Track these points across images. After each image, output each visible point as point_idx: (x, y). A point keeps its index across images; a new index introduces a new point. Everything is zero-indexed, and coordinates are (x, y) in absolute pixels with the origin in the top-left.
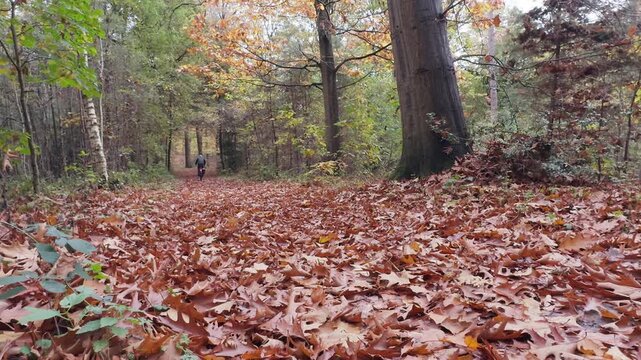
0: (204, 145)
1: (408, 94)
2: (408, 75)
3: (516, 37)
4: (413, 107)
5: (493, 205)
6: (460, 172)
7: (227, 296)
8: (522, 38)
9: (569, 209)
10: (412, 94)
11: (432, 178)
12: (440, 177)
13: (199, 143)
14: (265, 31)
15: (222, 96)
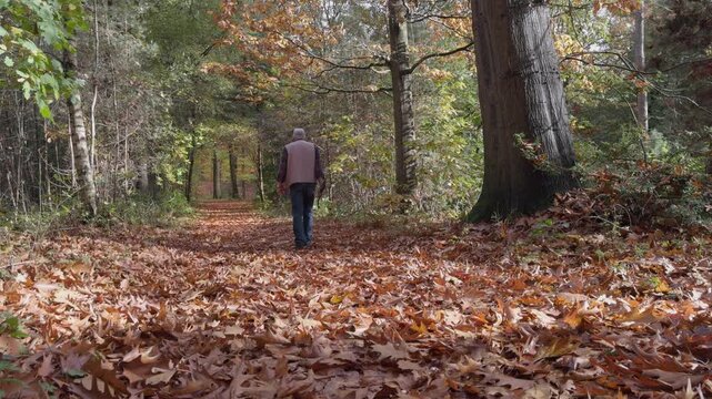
0: (239, 169)
1: (492, 106)
2: (493, 81)
3: (662, 25)
4: (500, 125)
5: (589, 262)
6: (561, 216)
7: (171, 364)
8: (672, 26)
9: (687, 271)
10: (498, 106)
11: (521, 222)
12: (531, 221)
13: (233, 166)
14: (325, 16)
15: (260, 105)
